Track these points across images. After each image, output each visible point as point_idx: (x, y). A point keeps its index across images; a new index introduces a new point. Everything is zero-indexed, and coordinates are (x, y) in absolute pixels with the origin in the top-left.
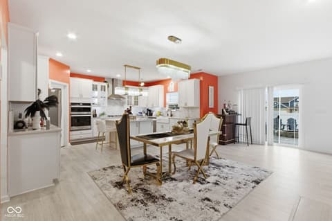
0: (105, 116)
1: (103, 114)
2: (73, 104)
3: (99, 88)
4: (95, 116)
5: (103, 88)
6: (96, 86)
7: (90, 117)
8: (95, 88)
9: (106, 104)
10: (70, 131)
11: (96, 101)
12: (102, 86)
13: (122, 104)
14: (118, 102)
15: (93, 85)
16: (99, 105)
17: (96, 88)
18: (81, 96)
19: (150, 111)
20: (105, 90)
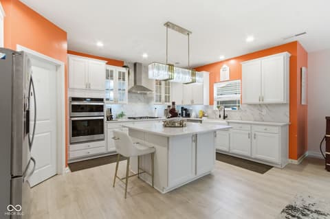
0: (124, 119)
1: (122, 115)
3: (116, 75)
4: (110, 118)
5: (122, 76)
6: (112, 71)
7: (102, 120)
8: (109, 75)
9: (126, 100)
11: (111, 95)
12: (120, 73)
13: (148, 100)
14: (141, 97)
15: (107, 71)
16: (116, 102)
17: (112, 76)
18: (88, 87)
19: (186, 110)
20: (124, 79)
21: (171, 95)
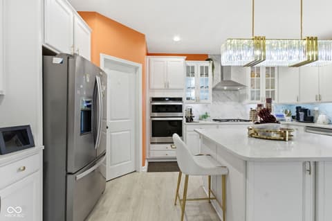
0: (209, 121)
1: (205, 117)
2: (154, 99)
3: (197, 71)
4: (190, 119)
5: (204, 72)
6: (193, 67)
7: (181, 121)
8: (190, 72)
9: (210, 99)
10: (152, 143)
11: (193, 94)
12: (202, 67)
13: (240, 99)
15: (188, 67)
16: (197, 101)
17: (193, 73)
18: (167, 87)
19: (305, 111)
20: (207, 75)
21: (276, 90)
